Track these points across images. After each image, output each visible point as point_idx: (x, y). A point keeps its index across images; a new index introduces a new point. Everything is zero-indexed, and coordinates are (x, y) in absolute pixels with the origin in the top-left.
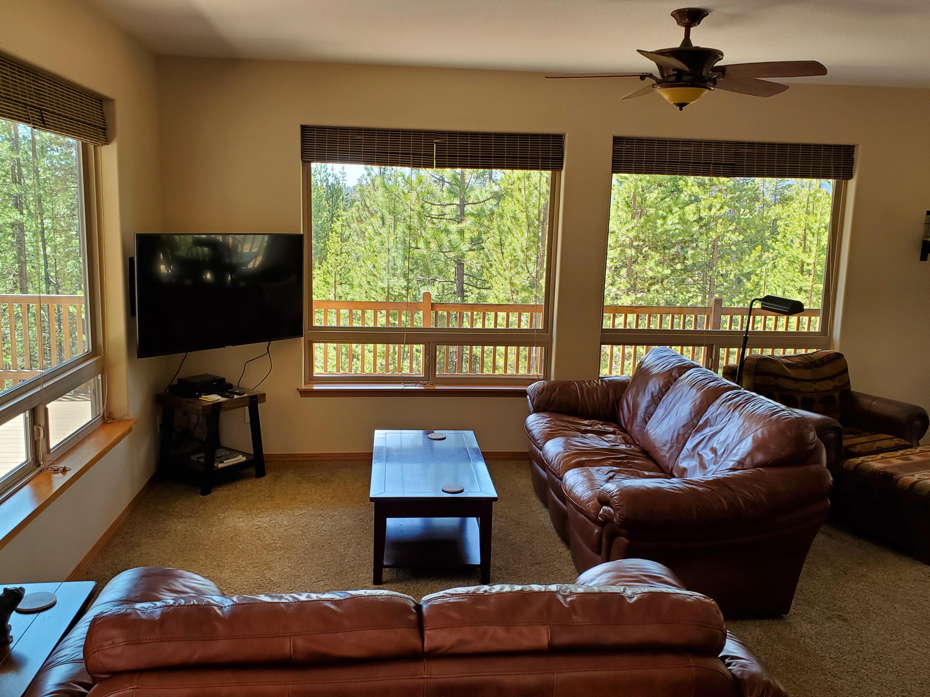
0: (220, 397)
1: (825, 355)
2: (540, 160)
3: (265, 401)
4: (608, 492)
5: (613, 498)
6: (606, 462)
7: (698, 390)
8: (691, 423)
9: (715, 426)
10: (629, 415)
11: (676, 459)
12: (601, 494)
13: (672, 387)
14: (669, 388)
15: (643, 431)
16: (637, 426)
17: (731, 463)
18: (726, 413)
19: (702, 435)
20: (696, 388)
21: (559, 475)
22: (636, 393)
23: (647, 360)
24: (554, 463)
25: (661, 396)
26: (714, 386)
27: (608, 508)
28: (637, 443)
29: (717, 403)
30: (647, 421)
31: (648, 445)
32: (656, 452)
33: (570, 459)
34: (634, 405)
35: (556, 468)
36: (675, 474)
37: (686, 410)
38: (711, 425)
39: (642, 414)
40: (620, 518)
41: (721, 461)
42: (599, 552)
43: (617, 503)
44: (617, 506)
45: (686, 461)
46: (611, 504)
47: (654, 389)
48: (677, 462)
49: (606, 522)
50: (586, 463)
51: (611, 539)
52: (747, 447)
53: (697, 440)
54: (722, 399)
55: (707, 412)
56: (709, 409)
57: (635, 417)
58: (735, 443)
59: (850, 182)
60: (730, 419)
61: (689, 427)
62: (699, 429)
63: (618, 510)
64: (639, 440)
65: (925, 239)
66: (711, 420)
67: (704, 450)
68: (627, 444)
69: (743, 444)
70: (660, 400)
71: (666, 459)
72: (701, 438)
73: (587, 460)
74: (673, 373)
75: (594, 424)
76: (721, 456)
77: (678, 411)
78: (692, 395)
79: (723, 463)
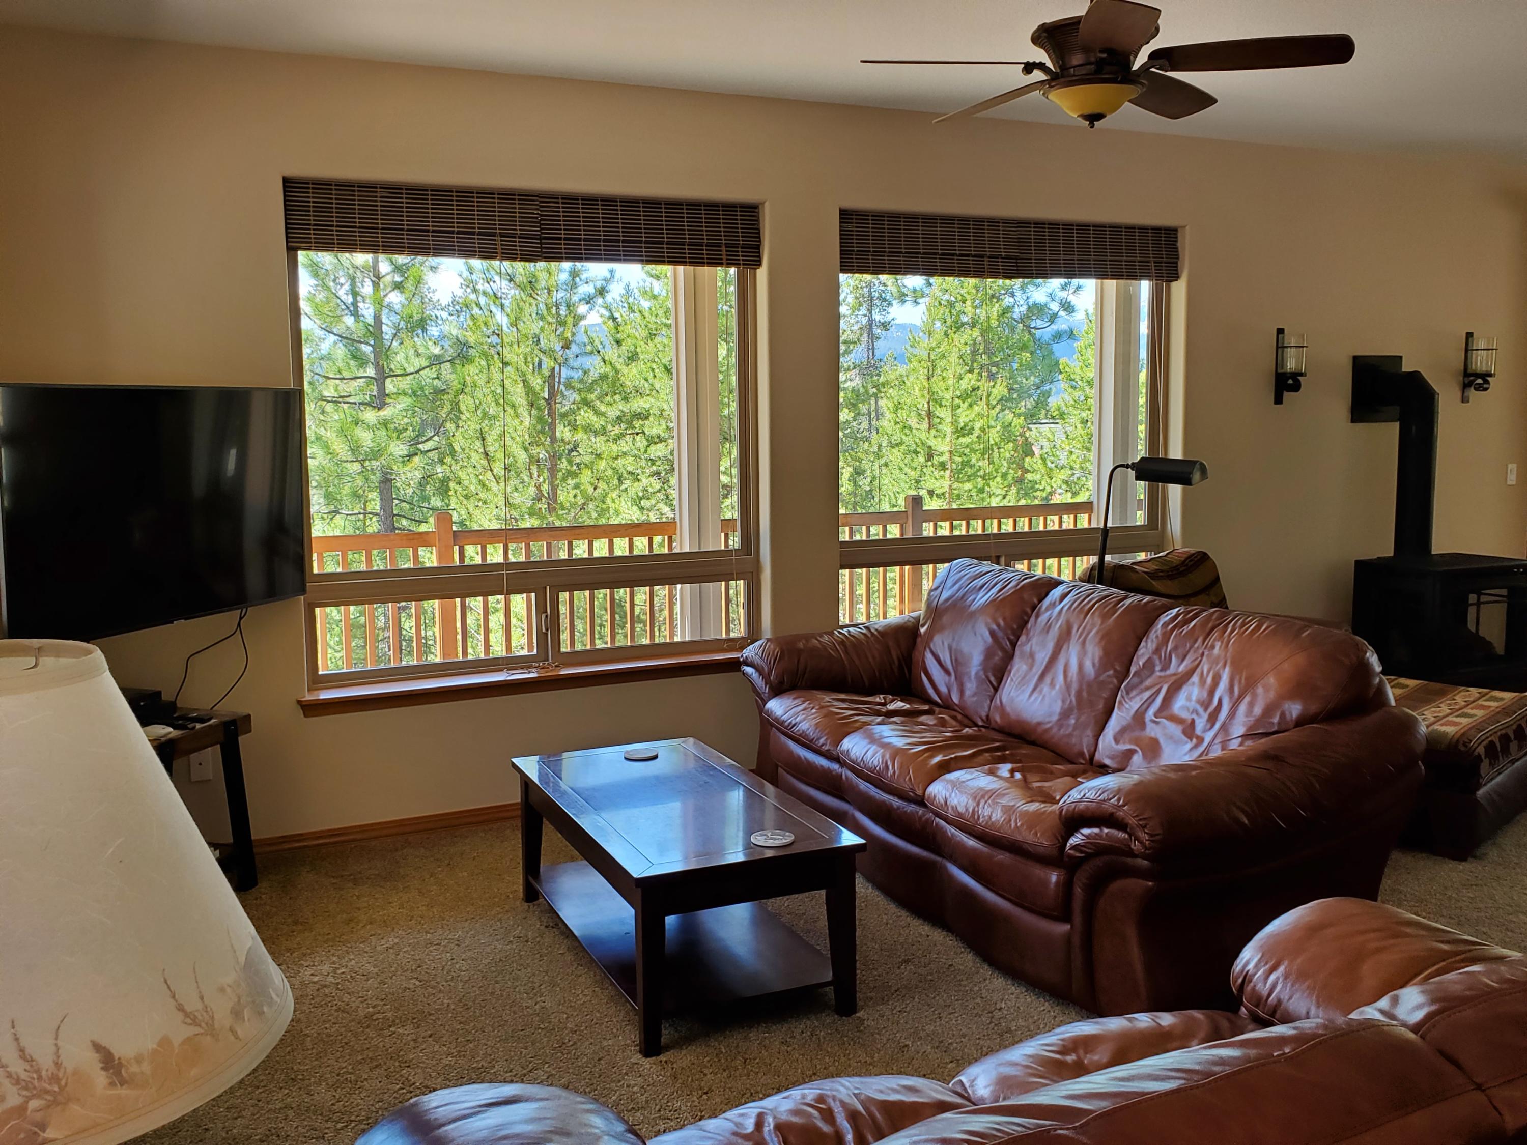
0: (171, 729)
1: (1185, 556)
2: (723, 248)
3: (250, 731)
4: (1104, 801)
5: (1125, 808)
6: (980, 759)
7: (1105, 617)
8: (1111, 672)
9: (1172, 670)
10: (947, 678)
11: (1097, 738)
12: (1082, 806)
13: (1033, 619)
14: (1027, 622)
15: (991, 701)
16: (975, 694)
17: (1244, 725)
18: (1188, 645)
19: (1147, 688)
20: (1097, 613)
21: (913, 791)
22: (953, 639)
23: (949, 583)
24: (894, 772)
25: (1012, 637)
26: (1135, 606)
27: (1101, 830)
28: (980, 723)
29: (1159, 632)
30: (995, 683)
31: (1021, 723)
32: (1047, 731)
33: (922, 760)
34: (956, 660)
35: (902, 780)
36: (1107, 762)
37: (1094, 652)
38: (1161, 670)
39: (981, 673)
40: (1151, 841)
41: (1218, 725)
42: (1065, 916)
43: (1137, 816)
44: (1140, 820)
45: (1127, 736)
46: (1123, 819)
47: (994, 627)
48: (1103, 741)
49: (1088, 857)
50: (953, 764)
51: (1096, 888)
52: (1272, 695)
53: (1138, 699)
54: (1166, 624)
55: (1142, 650)
56: (1143, 644)
57: (965, 679)
58: (1239, 692)
59: (1174, 285)
60: (1203, 655)
61: (1109, 680)
62: (1136, 680)
63: (1144, 827)
64: (984, 718)
65: (1279, 371)
66: (1157, 662)
67: (1164, 714)
68: (967, 727)
69: (1260, 690)
70: (1014, 645)
71: (1074, 740)
72: (1147, 694)
73: (951, 758)
74: (1026, 596)
75: (888, 700)
76: (1213, 718)
77: (1072, 655)
78: (1093, 625)
79: (1224, 728)
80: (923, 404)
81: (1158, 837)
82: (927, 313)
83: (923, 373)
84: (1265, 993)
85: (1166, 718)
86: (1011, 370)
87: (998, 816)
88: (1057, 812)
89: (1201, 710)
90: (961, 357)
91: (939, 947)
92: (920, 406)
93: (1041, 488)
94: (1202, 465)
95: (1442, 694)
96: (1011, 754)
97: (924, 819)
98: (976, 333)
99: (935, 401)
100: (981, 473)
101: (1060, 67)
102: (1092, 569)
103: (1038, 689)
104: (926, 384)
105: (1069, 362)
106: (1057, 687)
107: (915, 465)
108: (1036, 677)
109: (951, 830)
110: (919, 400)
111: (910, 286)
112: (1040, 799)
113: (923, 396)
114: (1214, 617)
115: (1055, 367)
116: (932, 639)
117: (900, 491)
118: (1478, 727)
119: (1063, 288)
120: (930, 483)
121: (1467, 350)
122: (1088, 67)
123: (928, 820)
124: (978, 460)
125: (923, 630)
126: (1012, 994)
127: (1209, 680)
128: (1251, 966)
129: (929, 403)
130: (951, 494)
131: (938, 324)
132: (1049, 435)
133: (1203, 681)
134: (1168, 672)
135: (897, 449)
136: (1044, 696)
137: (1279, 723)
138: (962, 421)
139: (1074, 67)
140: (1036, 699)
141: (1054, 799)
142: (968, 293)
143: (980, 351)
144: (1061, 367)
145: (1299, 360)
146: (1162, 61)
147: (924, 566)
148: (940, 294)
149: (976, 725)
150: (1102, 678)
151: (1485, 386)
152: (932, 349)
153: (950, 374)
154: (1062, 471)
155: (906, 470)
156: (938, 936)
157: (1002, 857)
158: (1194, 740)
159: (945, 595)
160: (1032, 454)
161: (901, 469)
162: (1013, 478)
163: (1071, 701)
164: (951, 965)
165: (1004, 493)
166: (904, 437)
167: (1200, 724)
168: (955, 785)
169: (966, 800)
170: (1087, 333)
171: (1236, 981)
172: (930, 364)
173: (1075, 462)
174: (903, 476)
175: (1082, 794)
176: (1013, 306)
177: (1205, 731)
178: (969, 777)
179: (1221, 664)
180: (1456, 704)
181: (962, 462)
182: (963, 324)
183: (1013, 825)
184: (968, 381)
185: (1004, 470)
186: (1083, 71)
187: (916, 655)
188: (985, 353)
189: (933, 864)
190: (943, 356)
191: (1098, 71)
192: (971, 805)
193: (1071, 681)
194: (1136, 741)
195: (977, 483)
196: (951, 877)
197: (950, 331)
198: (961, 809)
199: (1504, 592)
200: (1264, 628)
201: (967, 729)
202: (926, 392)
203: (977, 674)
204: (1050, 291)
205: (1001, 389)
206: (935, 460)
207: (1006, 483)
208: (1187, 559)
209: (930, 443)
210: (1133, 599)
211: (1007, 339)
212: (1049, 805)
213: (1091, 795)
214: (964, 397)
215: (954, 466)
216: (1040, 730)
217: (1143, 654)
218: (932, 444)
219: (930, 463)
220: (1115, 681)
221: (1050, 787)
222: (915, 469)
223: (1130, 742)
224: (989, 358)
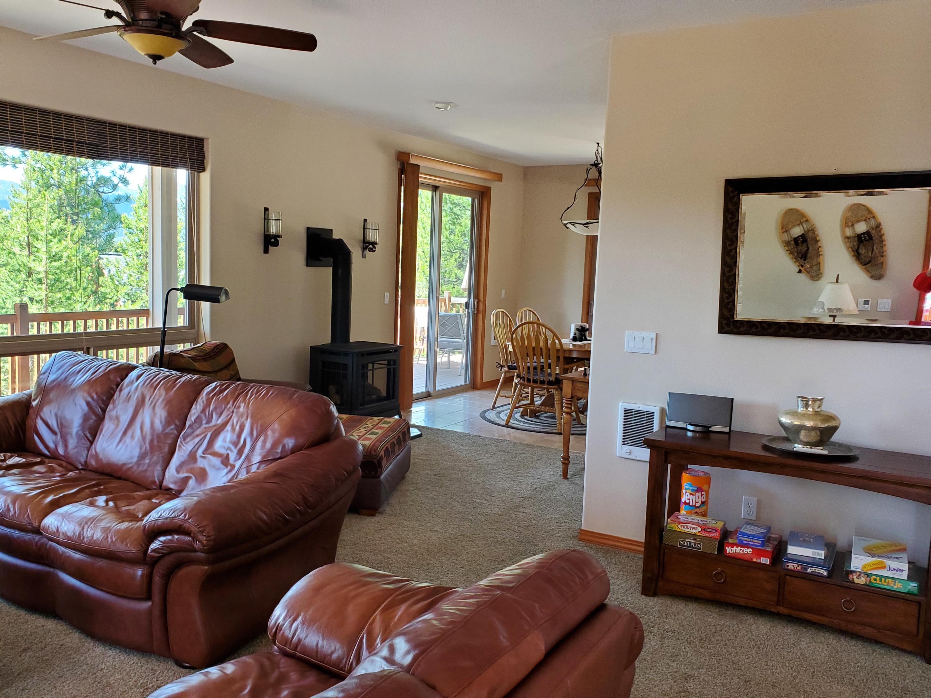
1: (213, 346)
4: (175, 517)
5: (190, 521)
6: (82, 495)
7: (167, 390)
8: (173, 427)
9: (213, 422)
10: (54, 437)
11: (164, 471)
12: (160, 522)
13: (117, 393)
14: (113, 395)
15: (88, 451)
16: (76, 447)
17: (260, 455)
18: (223, 406)
19: (198, 436)
20: (162, 387)
21: (31, 524)
22: (59, 408)
23: (54, 369)
24: (15, 513)
25: (103, 406)
26: (188, 382)
27: (173, 537)
28: (80, 467)
29: (204, 399)
30: (90, 439)
31: (111, 465)
32: (129, 469)
33: (38, 501)
34: (61, 424)
35: (21, 517)
36: (172, 486)
37: (161, 413)
38: (206, 423)
39: (80, 432)
40: (207, 540)
41: (243, 457)
42: (148, 597)
43: (198, 525)
44: (200, 527)
45: (184, 468)
46: (188, 528)
47: (89, 399)
48: (169, 472)
49: (164, 555)
50: (62, 500)
51: (168, 576)
52: (277, 435)
53: (191, 443)
54: (209, 393)
55: (193, 411)
56: (194, 406)
57: (69, 437)
58: (257, 434)
59: (202, 174)
60: (233, 412)
61: (172, 431)
62: (190, 431)
63: (202, 532)
64: (83, 463)
65: (266, 233)
66: (204, 418)
67: (210, 451)
68: (71, 471)
69: (269, 433)
70: (104, 411)
71: (148, 474)
72: (197, 439)
73: (61, 497)
74: (112, 377)
75: (7, 457)
76: (240, 452)
77: (146, 416)
78: (160, 396)
79: (248, 458)
80: (24, 238)
81: (212, 538)
82: (25, 175)
83: (23, 216)
84: (290, 636)
85: (210, 454)
86: (87, 218)
87: (98, 535)
88: (142, 528)
89: (232, 448)
90: (51, 207)
91: (52, 632)
92: (22, 239)
93: (110, 297)
94: (226, 290)
95: (360, 422)
96: (105, 488)
97: (39, 543)
98: (61, 192)
99: (34, 236)
100: (69, 287)
101: (132, 18)
102: (155, 356)
103: (122, 441)
104: (25, 223)
105: (127, 217)
106: (136, 439)
107: (19, 280)
108: (121, 433)
109: (61, 549)
110: (21, 235)
111: (10, 155)
112: (128, 519)
113: (24, 232)
114: (239, 388)
115: (117, 219)
116: (42, 410)
117: (7, 297)
118: (380, 440)
119: (121, 168)
120: (31, 293)
121: (364, 228)
122: (152, 22)
123: (42, 544)
124: (66, 278)
125: (34, 404)
126: (110, 656)
127: (238, 428)
128: (280, 620)
129: (28, 237)
130: (46, 301)
131: (33, 183)
132: (116, 263)
133: (233, 429)
134: (211, 425)
135: (4, 268)
136: (127, 446)
137: (282, 452)
138: (54, 251)
139: (142, 20)
140: (121, 448)
141: (138, 517)
142: (55, 165)
143: (65, 204)
144: (122, 219)
145: (277, 228)
146: (202, 29)
147: (30, 357)
148: (34, 163)
149: (77, 469)
150: (167, 431)
151: (374, 249)
152: (30, 200)
153: (43, 218)
154: (125, 287)
155: (12, 283)
156: (50, 624)
157: (101, 563)
158: (229, 467)
159: (52, 378)
160: (103, 275)
161: (8, 282)
162: (91, 291)
163: (146, 447)
164: (62, 645)
165: (85, 300)
166: (9, 260)
167: (232, 457)
168: (64, 516)
169: (73, 527)
170: (139, 199)
171: (272, 631)
172: (28, 210)
173: (133, 281)
174: (10, 287)
175: (159, 514)
176: (87, 177)
177: (236, 460)
178: (74, 509)
179: (245, 417)
180: (368, 427)
181: (54, 279)
182: (51, 185)
183: (110, 541)
184: (57, 224)
185: (84, 285)
186: (148, 24)
187: (29, 422)
188: (68, 206)
189: (48, 574)
190: (38, 206)
191: (159, 26)
192: (78, 530)
193: (146, 434)
194: (191, 471)
195: (66, 293)
196: (62, 583)
197: (42, 189)
198: (70, 534)
199: (386, 362)
200: (270, 393)
201: (71, 473)
202: (26, 230)
203: (77, 433)
204: (113, 169)
205: (81, 231)
206: (35, 277)
207: (86, 294)
208: (215, 348)
209: (30, 265)
210: (187, 377)
211: (84, 198)
212: (135, 523)
213: (166, 514)
214: (54, 235)
215: (49, 281)
216: (124, 468)
217: (194, 414)
218: (31, 266)
219: (30, 279)
220: (175, 432)
221: (134, 509)
222: (19, 282)
223: (187, 472)
224: (72, 209)
